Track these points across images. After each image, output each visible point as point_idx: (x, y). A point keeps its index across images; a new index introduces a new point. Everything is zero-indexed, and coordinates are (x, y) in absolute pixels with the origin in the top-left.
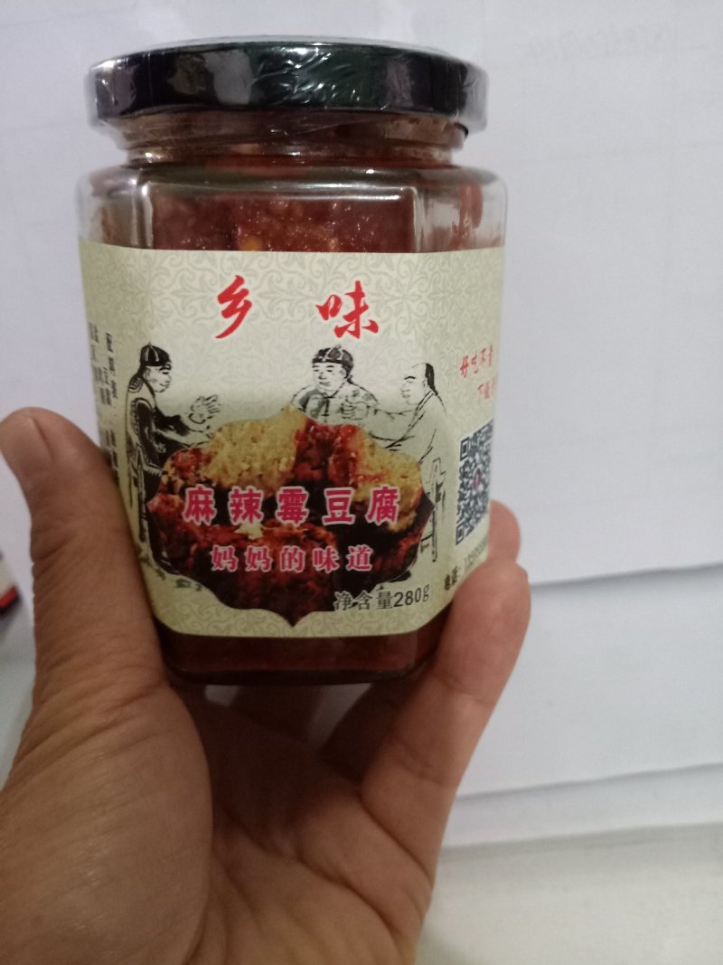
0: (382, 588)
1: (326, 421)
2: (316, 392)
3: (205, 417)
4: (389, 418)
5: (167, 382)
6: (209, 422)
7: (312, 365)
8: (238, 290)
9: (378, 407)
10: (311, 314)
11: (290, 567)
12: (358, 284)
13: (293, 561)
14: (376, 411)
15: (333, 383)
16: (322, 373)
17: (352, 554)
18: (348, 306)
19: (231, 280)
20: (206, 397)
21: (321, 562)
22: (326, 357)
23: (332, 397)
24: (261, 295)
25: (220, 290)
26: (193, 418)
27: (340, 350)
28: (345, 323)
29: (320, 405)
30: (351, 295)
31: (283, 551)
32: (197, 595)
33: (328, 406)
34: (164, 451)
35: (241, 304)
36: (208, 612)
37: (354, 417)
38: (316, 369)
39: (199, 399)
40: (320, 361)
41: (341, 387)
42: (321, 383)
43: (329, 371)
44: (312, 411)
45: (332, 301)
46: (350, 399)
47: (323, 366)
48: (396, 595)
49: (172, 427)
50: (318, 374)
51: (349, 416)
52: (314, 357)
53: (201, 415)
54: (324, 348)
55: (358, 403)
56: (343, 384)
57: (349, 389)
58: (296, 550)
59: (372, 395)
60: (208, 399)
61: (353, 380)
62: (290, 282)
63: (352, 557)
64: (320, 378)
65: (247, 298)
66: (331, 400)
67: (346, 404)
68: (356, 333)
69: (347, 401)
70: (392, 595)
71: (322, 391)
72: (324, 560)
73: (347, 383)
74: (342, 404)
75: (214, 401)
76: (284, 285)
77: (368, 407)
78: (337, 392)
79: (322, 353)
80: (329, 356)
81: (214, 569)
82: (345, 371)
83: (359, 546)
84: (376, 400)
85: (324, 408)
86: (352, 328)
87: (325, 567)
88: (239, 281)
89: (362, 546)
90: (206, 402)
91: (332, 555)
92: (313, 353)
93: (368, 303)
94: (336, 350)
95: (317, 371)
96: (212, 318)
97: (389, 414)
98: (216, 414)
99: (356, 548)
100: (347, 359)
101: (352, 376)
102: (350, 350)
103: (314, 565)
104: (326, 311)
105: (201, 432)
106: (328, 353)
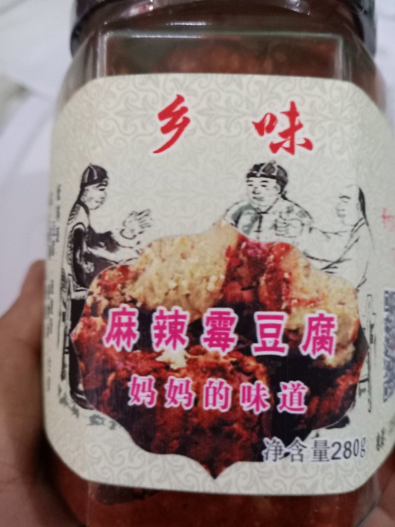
0: (317, 436)
1: (258, 238)
2: (249, 207)
3: (136, 232)
4: (324, 237)
5: (103, 198)
6: (139, 238)
7: (246, 179)
8: (178, 108)
9: (313, 225)
10: (247, 130)
11: (214, 404)
12: (293, 105)
13: (218, 397)
14: (311, 229)
15: (267, 198)
16: (256, 188)
17: (284, 392)
18: (284, 123)
19: (172, 99)
20: (139, 212)
21: (249, 400)
22: (261, 172)
23: (265, 213)
24: (200, 112)
25: (161, 108)
26: (124, 234)
27: (275, 166)
28: (280, 140)
29: (253, 221)
30: (285, 113)
31: (207, 385)
32: (110, 434)
33: (260, 222)
34: (92, 270)
35: (180, 121)
36: (120, 456)
37: (287, 235)
38: (250, 183)
39: (131, 214)
40: (254, 175)
41: (275, 203)
42: (255, 198)
43: (264, 186)
44: (244, 226)
45: (268, 119)
46: (284, 216)
47: (257, 181)
48: (333, 445)
49: (102, 244)
50: (251, 189)
51: (283, 233)
52: (248, 172)
53: (132, 231)
54: (258, 162)
55: (292, 219)
56: (277, 199)
57: (283, 205)
58: (221, 384)
59: (306, 212)
60: (140, 214)
61: (287, 196)
62: (228, 100)
63: (285, 396)
64: (254, 193)
65: (186, 115)
66: (264, 215)
67: (280, 220)
68: (291, 150)
69: (281, 217)
70: (329, 445)
71: (255, 206)
72: (253, 398)
73: (281, 199)
74: (276, 221)
75: (146, 215)
76: (222, 103)
77: (303, 225)
78: (270, 207)
79: (257, 167)
80: (264, 170)
81: (131, 403)
82: (279, 187)
83: (292, 382)
84: (311, 218)
85: (257, 224)
86: (287, 144)
87: (254, 407)
88: (180, 99)
89: (296, 383)
90: (139, 217)
91: (262, 392)
92: (248, 168)
93: (303, 122)
94: (271, 165)
95: (251, 185)
96: (151, 134)
97: (324, 233)
98: (147, 229)
99: (289, 385)
100: (282, 174)
101: (286, 192)
102: (285, 166)
103: (241, 404)
104: (261, 128)
105: (131, 248)
106: (262, 168)
